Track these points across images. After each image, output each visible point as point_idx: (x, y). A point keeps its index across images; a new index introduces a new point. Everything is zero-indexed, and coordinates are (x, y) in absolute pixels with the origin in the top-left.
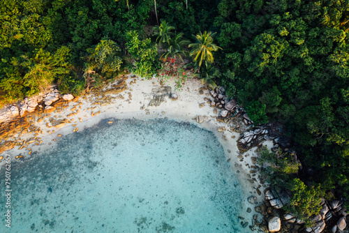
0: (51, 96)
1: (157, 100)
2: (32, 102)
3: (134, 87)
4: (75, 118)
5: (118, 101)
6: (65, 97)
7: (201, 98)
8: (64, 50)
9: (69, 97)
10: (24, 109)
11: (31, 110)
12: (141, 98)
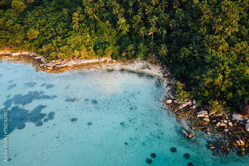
0: (109, 59)
1: (143, 68)
2: (103, 59)
3: (137, 64)
4: (114, 67)
5: (130, 66)
6: (113, 61)
7: (160, 71)
8: (118, 47)
9: (114, 61)
10: (100, 60)
11: (102, 61)
12: (138, 67)
